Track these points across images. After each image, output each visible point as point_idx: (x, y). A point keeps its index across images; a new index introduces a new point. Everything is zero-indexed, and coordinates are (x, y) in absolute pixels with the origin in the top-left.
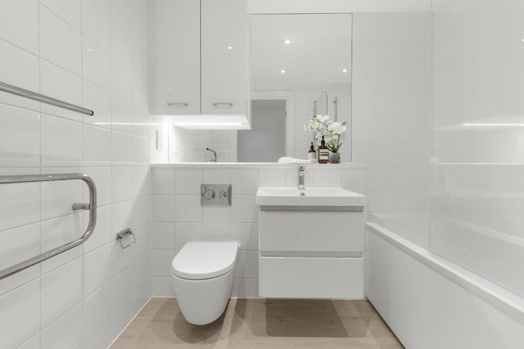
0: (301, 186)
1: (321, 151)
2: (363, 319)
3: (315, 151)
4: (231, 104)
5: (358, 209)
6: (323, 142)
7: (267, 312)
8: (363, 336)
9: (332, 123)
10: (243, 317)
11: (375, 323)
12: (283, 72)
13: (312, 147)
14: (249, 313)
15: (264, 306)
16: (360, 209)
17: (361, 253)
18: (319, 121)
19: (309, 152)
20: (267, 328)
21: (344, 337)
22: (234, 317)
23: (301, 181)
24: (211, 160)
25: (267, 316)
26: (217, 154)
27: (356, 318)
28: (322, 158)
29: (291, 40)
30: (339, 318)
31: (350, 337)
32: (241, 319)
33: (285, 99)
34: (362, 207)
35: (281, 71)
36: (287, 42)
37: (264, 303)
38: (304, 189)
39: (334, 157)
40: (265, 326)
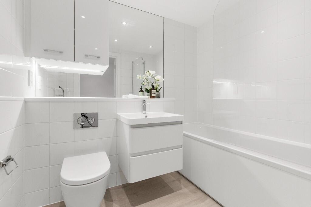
0: (144, 112)
1: (152, 91)
2: (177, 180)
3: (143, 91)
4: (99, 57)
5: (180, 123)
6: (153, 86)
7: (126, 192)
8: (181, 189)
9: (157, 76)
10: (112, 201)
11: (183, 181)
12: (116, 41)
13: (141, 89)
14: (114, 197)
15: (122, 190)
16: (181, 123)
17: (181, 145)
18: (150, 74)
19: (140, 91)
20: (130, 202)
21: (173, 192)
22: (105, 203)
23: (144, 108)
24: (59, 95)
25: (127, 195)
26: (64, 91)
27: (174, 181)
28: (153, 95)
29: (126, 23)
30: (166, 183)
31: (175, 192)
32: (111, 203)
33: (115, 57)
34: (182, 121)
35: (114, 40)
36: (124, 23)
37: (122, 188)
38: (146, 113)
39: (158, 94)
40: (129, 201)
